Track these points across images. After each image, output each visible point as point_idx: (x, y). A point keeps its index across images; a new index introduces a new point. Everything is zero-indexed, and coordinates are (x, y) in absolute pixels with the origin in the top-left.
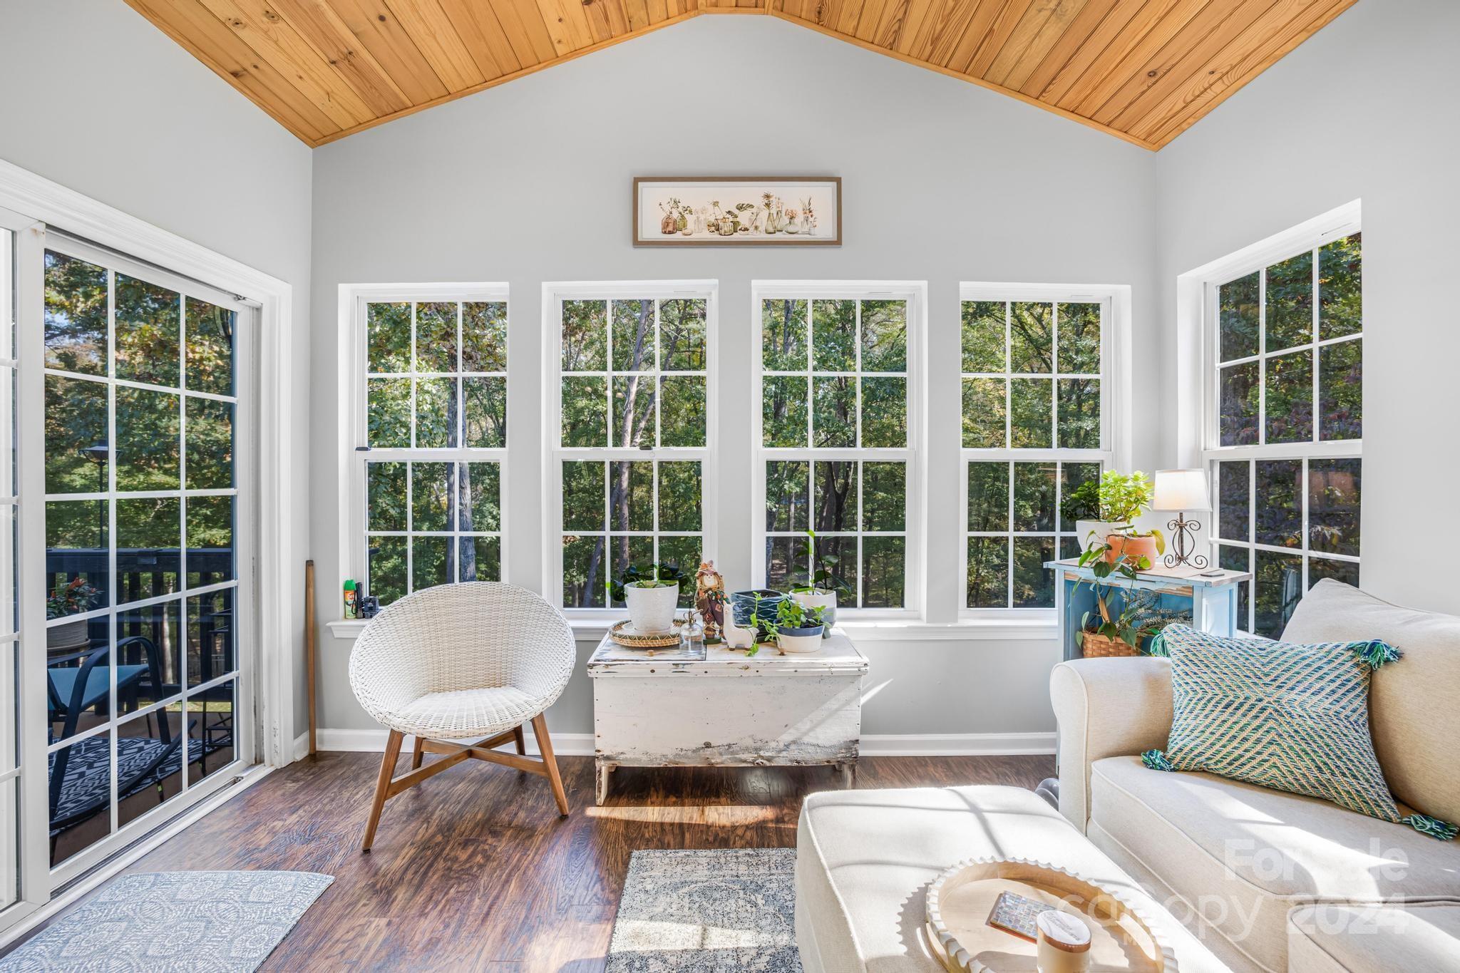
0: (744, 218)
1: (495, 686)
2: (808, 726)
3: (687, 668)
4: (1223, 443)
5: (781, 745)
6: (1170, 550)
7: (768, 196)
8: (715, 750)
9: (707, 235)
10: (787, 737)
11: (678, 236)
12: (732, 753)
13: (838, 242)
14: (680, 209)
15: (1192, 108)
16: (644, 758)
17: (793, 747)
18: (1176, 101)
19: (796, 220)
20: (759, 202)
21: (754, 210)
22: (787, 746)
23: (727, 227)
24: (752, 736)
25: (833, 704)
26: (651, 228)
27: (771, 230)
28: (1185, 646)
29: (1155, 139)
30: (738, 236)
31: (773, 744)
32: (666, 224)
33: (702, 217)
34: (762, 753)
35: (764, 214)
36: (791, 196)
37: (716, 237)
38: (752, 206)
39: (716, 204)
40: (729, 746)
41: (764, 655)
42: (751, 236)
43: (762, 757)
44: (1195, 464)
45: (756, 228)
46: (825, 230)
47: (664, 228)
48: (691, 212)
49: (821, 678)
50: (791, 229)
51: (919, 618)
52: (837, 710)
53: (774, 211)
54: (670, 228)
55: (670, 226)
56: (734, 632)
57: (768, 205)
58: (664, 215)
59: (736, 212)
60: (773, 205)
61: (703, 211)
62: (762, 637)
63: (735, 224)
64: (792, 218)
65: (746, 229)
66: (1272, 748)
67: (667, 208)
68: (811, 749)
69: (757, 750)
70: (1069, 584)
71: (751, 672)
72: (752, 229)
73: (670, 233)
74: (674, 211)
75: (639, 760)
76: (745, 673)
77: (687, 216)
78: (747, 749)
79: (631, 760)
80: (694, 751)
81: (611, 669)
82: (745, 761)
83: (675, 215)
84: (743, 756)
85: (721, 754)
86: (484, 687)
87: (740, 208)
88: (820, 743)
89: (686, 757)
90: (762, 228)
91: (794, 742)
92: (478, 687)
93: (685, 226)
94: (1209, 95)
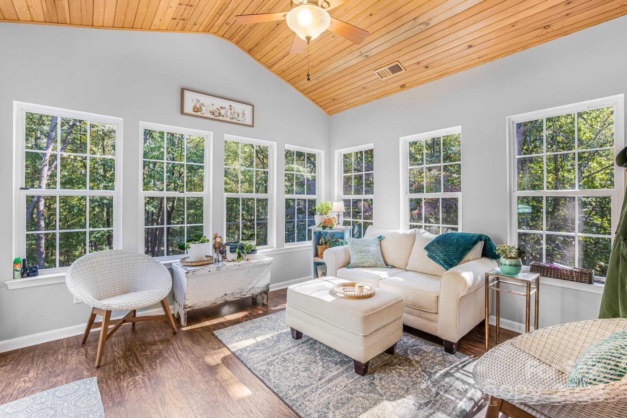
0: (223, 112)
1: (125, 293)
2: (256, 282)
3: (221, 269)
4: (344, 194)
5: (248, 290)
6: (337, 222)
7: (231, 106)
8: (228, 296)
9: (209, 115)
10: (250, 287)
11: (199, 114)
12: (233, 296)
13: (253, 126)
14: (200, 104)
15: (340, 109)
16: (204, 304)
17: (252, 290)
18: (337, 106)
19: (240, 116)
20: (228, 107)
21: (226, 110)
22: (250, 290)
23: (217, 114)
24: (239, 289)
25: (263, 274)
26: (188, 109)
27: (232, 118)
28: (351, 241)
29: (330, 113)
30: (220, 118)
31: (246, 290)
32: (194, 108)
33: (208, 108)
34: (242, 294)
35: (229, 112)
36: (238, 108)
37: (212, 117)
38: (225, 108)
39: (213, 105)
40: (232, 293)
41: (242, 262)
42: (225, 119)
43: (242, 295)
44: (338, 201)
45: (227, 116)
46: (249, 121)
47: (194, 109)
48: (204, 106)
49: (261, 266)
50: (238, 119)
51: (273, 248)
52: (265, 275)
53: (233, 111)
54: (196, 110)
55: (196, 109)
56: (230, 256)
57: (231, 109)
58: (194, 105)
59: (220, 109)
60: (232, 109)
61: (208, 106)
62: (239, 256)
63: (220, 113)
64: (238, 115)
65: (223, 116)
66: (369, 259)
67: (195, 102)
68: (257, 289)
69: (241, 293)
70: (315, 233)
71: (241, 267)
72: (225, 116)
73: (196, 112)
74: (197, 104)
75: (202, 305)
76: (239, 267)
77: (202, 107)
78: (238, 293)
79: (200, 306)
80: (221, 298)
81: (195, 273)
82: (237, 298)
83: (198, 106)
84: (236, 296)
85: (230, 297)
86: (120, 294)
87: (221, 108)
88: (259, 287)
89: (218, 300)
90: (229, 117)
91: (252, 288)
92: (117, 295)
93: (201, 110)
94: (344, 108)
